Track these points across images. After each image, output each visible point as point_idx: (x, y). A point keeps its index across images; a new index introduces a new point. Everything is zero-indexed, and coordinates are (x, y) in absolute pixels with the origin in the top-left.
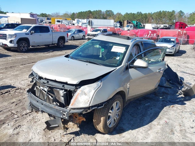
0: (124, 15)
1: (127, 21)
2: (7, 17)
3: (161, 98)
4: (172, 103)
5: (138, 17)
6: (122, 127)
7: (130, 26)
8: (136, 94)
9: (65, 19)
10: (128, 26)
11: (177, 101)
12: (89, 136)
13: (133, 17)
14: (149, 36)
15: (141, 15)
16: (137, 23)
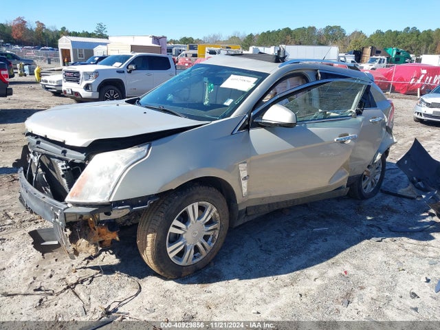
0: (371, 36)
1: (372, 48)
2: (105, 44)
3: (369, 218)
4: (394, 233)
5: (407, 39)
6: (220, 271)
7: (378, 61)
8: (273, 194)
9: (227, 48)
10: (373, 61)
11: (410, 228)
12: (130, 279)
13: (394, 40)
14: (419, 81)
15: (415, 35)
16: (398, 53)
